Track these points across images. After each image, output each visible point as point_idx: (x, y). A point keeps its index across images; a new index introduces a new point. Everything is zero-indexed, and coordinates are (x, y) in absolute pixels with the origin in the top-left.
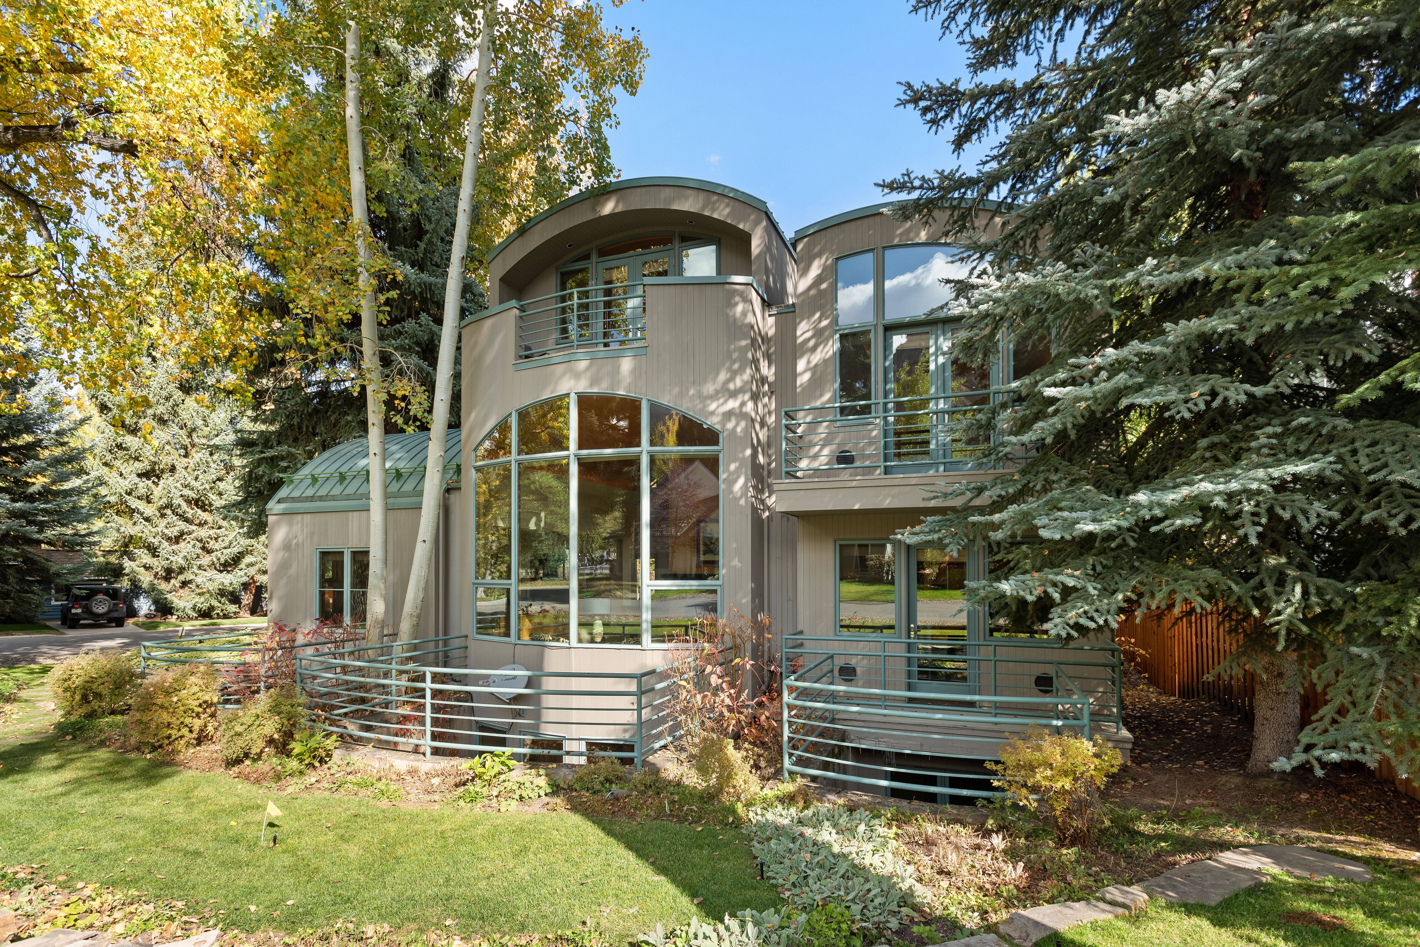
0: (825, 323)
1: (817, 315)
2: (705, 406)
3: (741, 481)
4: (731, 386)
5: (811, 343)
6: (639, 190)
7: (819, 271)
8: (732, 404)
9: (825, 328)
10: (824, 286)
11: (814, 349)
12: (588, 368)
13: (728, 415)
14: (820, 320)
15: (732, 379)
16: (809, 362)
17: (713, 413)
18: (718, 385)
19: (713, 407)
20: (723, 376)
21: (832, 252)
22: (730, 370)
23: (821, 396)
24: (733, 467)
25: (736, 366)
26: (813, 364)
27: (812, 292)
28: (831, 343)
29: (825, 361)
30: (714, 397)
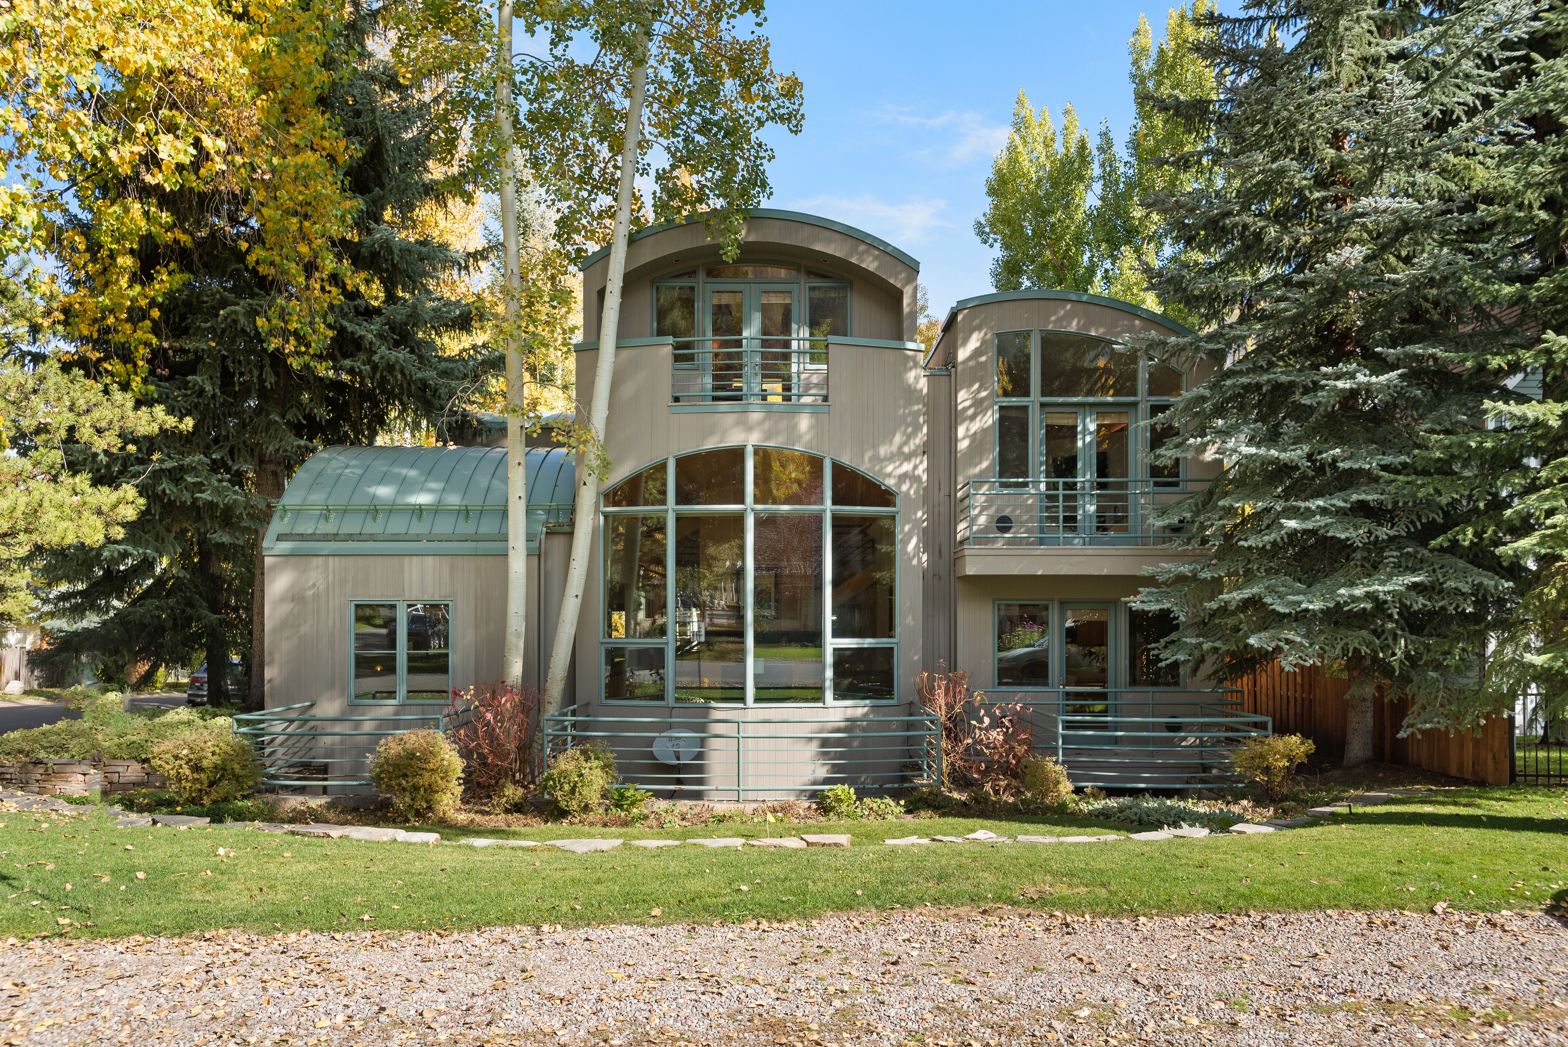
0: (984, 394)
1: (976, 386)
2: (882, 468)
3: (914, 541)
4: (906, 449)
5: (970, 412)
6: (778, 223)
7: (978, 344)
8: (907, 467)
9: (983, 400)
10: (983, 359)
11: (973, 418)
12: (763, 421)
13: (903, 477)
14: (979, 391)
15: (906, 443)
16: (968, 429)
17: (890, 475)
18: (894, 449)
19: (889, 469)
20: (898, 439)
21: (992, 328)
22: (904, 433)
23: (980, 463)
24: (907, 528)
25: (910, 430)
26: (972, 431)
27: (971, 363)
28: (989, 413)
29: (984, 431)
30: (891, 458)
